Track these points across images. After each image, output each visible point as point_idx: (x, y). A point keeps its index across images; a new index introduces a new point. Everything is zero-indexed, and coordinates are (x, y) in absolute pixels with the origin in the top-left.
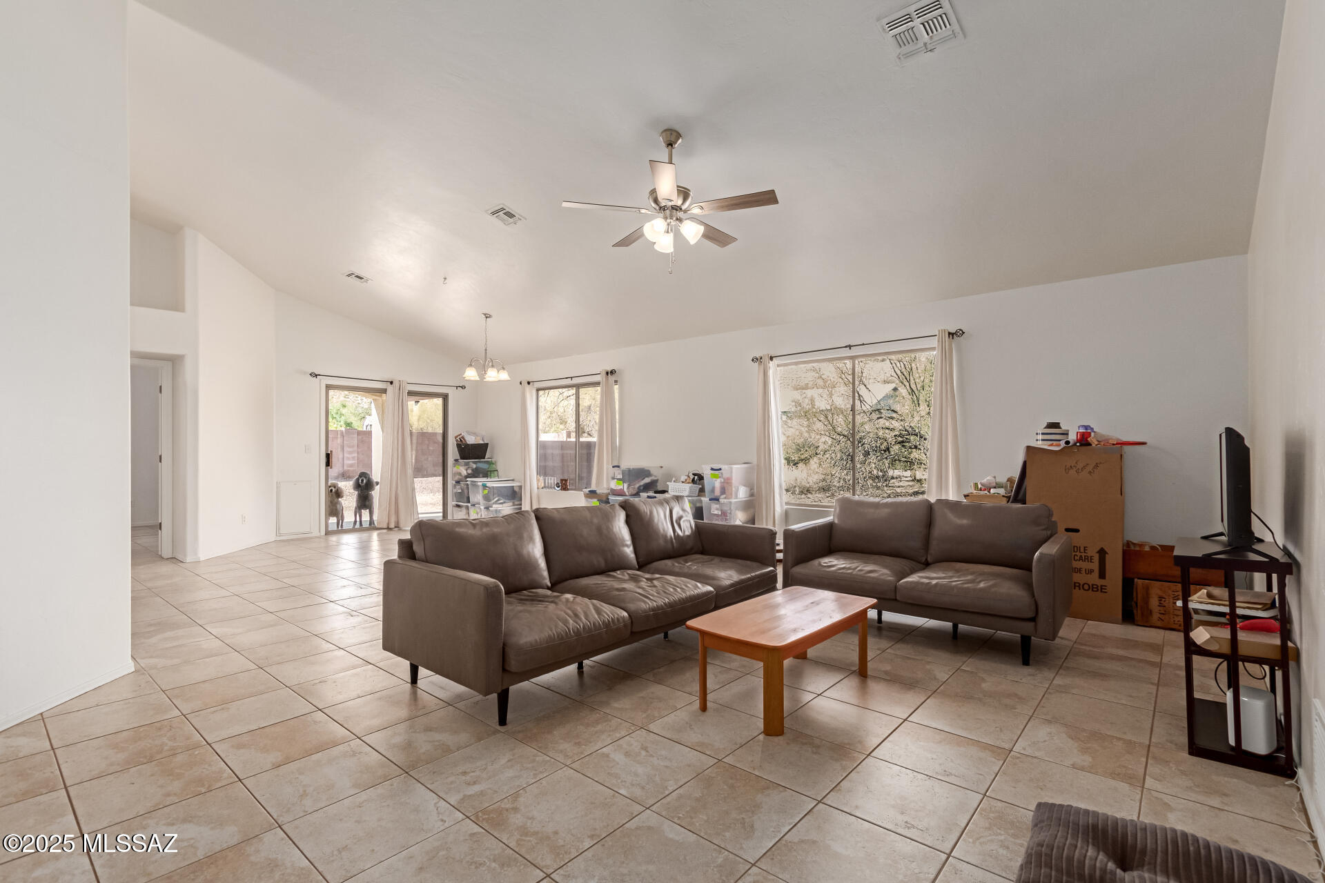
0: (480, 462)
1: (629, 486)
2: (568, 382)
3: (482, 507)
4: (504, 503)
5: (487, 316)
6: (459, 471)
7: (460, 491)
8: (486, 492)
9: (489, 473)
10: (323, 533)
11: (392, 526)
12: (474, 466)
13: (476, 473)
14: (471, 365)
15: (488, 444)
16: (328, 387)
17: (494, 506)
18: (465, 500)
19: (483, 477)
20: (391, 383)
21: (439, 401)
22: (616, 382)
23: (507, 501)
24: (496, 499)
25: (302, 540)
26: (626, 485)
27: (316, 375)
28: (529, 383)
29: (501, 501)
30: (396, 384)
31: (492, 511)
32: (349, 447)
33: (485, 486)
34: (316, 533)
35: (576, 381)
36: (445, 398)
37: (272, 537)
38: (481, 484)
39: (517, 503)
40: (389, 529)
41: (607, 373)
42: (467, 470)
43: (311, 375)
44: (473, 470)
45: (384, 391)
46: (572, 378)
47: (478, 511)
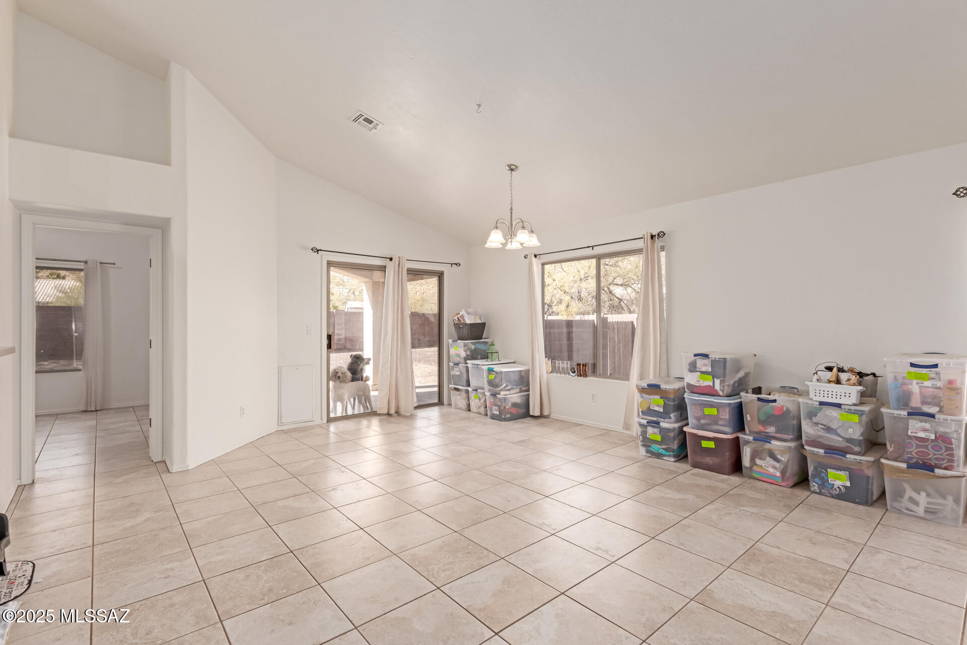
0: (478, 343)
1: (722, 382)
2: (589, 252)
3: (488, 394)
4: (512, 389)
5: (512, 168)
6: (458, 352)
7: (458, 373)
8: (492, 377)
9: (490, 355)
10: (325, 420)
11: (393, 411)
12: (473, 347)
13: (474, 355)
14: (497, 228)
15: (485, 323)
16: (330, 264)
17: (502, 393)
18: (465, 383)
19: (482, 359)
20: (391, 259)
21: (434, 281)
22: (663, 248)
23: (515, 387)
24: (504, 385)
25: (304, 430)
26: (717, 382)
27: (318, 251)
28: (535, 256)
29: (509, 388)
30: (395, 260)
31: (500, 399)
32: (339, 325)
33: (490, 371)
34: (318, 421)
35: (598, 251)
36: (440, 276)
37: (274, 428)
38: (485, 368)
39: (523, 389)
40: (389, 414)
41: (652, 237)
42: (465, 351)
43: (312, 249)
44: (471, 351)
45: (383, 269)
46: (593, 247)
47: (481, 396)
